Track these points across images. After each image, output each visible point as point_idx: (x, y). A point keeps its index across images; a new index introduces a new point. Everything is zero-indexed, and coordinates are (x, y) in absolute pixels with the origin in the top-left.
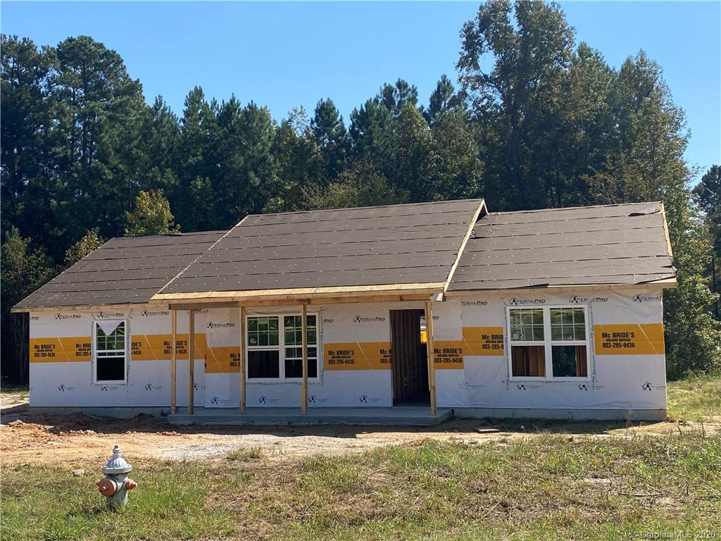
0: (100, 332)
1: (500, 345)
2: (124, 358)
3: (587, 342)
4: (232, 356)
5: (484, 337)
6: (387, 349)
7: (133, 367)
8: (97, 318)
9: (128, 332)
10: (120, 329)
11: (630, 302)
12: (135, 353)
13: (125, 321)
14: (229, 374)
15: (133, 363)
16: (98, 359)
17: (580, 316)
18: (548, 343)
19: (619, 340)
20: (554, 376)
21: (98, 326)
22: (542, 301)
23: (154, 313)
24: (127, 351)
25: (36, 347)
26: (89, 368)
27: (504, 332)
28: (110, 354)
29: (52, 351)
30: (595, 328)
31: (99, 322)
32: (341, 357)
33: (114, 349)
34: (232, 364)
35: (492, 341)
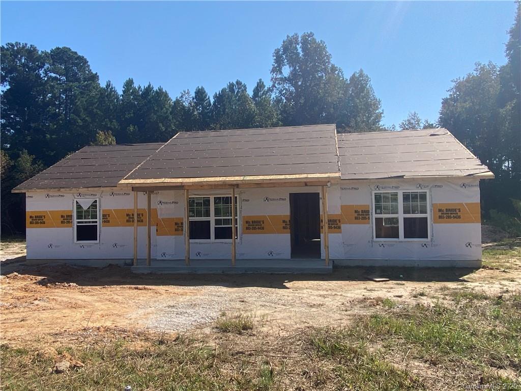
0: (79, 206)
1: (367, 217)
2: (97, 225)
3: (428, 215)
4: (176, 224)
5: (356, 212)
6: (288, 219)
7: (103, 231)
8: (76, 197)
9: (100, 207)
10: (94, 205)
11: (459, 188)
12: (105, 222)
13: (98, 200)
14: (174, 236)
15: (103, 229)
16: (77, 226)
17: (423, 197)
18: (401, 216)
19: (449, 214)
20: (405, 237)
21: (77, 202)
22: (397, 188)
23: (119, 194)
24: (99, 220)
25: (31, 217)
26: (71, 232)
27: (371, 207)
28: (86, 222)
29: (43, 220)
30: (433, 205)
31: (77, 200)
32: (254, 225)
33: (89, 219)
34: (176, 230)
35: (362, 215)
